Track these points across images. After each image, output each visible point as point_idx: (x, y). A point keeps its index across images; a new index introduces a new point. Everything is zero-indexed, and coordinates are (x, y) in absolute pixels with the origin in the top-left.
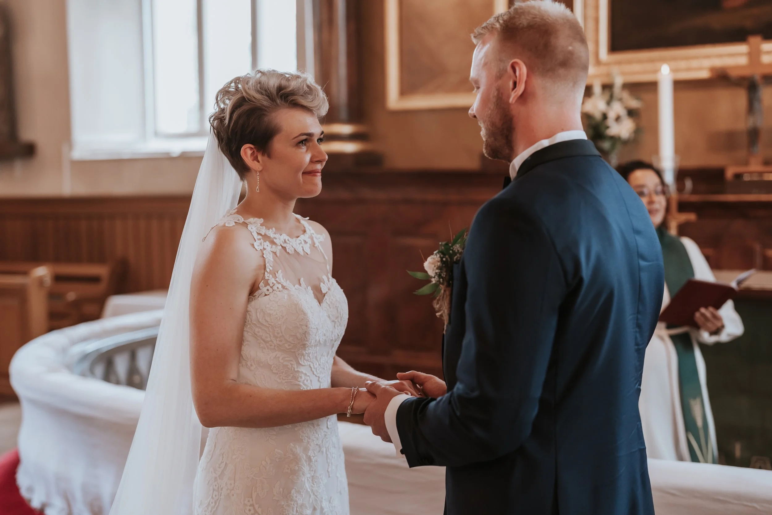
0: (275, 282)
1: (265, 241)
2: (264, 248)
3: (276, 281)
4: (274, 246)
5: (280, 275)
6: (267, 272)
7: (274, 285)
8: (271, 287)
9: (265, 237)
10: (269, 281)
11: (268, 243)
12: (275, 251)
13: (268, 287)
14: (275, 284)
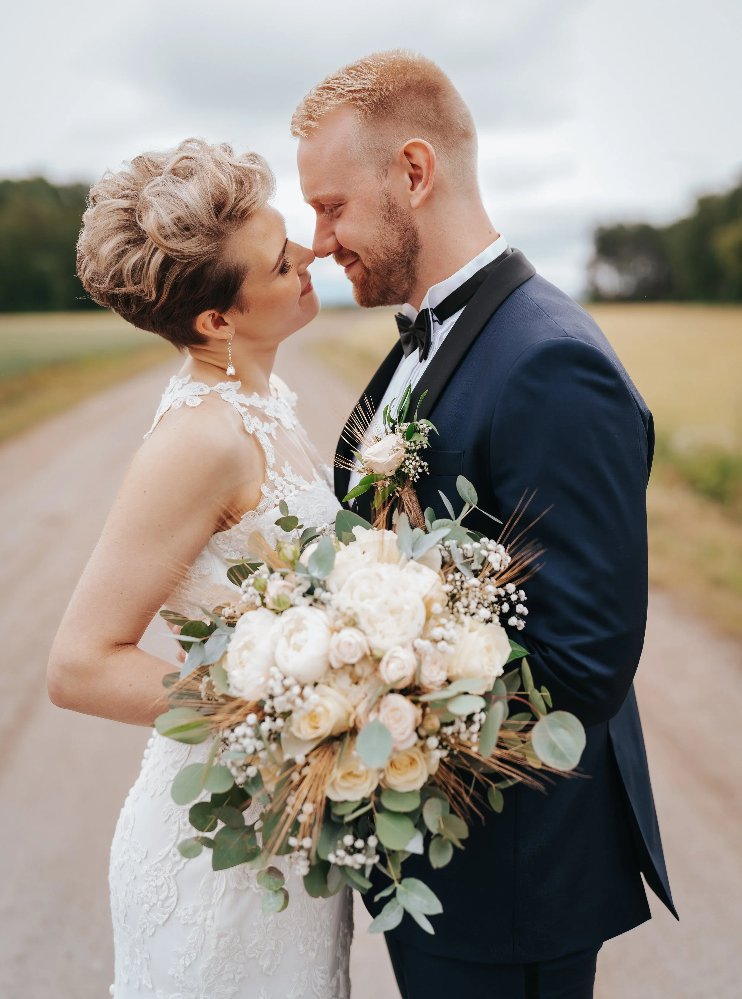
0: (284, 483)
1: (253, 417)
2: (255, 428)
3: (286, 480)
4: (266, 424)
5: (287, 470)
6: (269, 467)
7: (284, 488)
8: (281, 492)
9: (252, 410)
10: (276, 483)
11: (257, 420)
12: (269, 432)
13: (277, 492)
14: (285, 486)
